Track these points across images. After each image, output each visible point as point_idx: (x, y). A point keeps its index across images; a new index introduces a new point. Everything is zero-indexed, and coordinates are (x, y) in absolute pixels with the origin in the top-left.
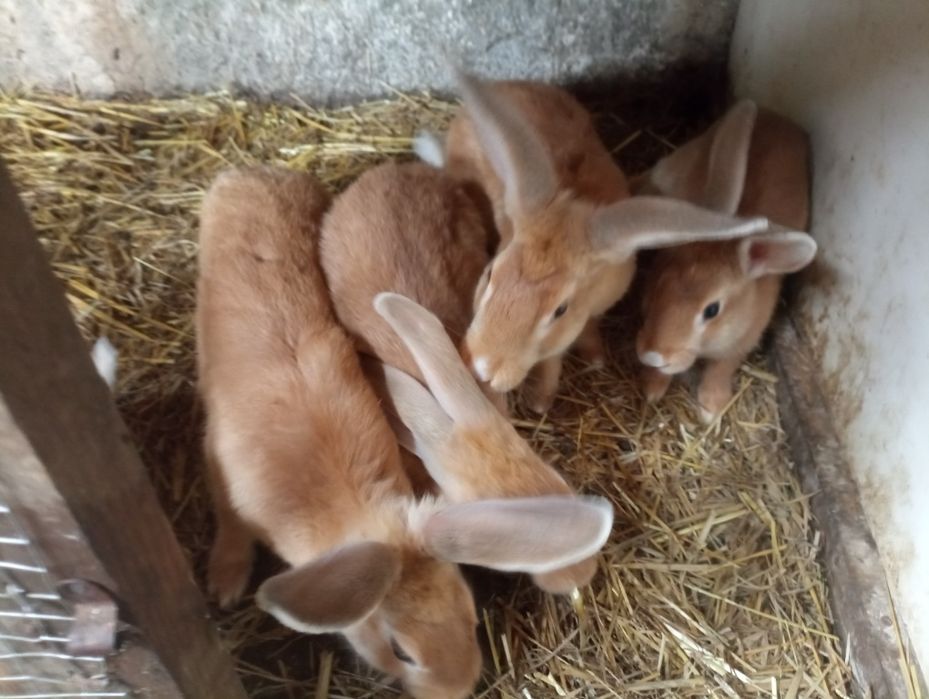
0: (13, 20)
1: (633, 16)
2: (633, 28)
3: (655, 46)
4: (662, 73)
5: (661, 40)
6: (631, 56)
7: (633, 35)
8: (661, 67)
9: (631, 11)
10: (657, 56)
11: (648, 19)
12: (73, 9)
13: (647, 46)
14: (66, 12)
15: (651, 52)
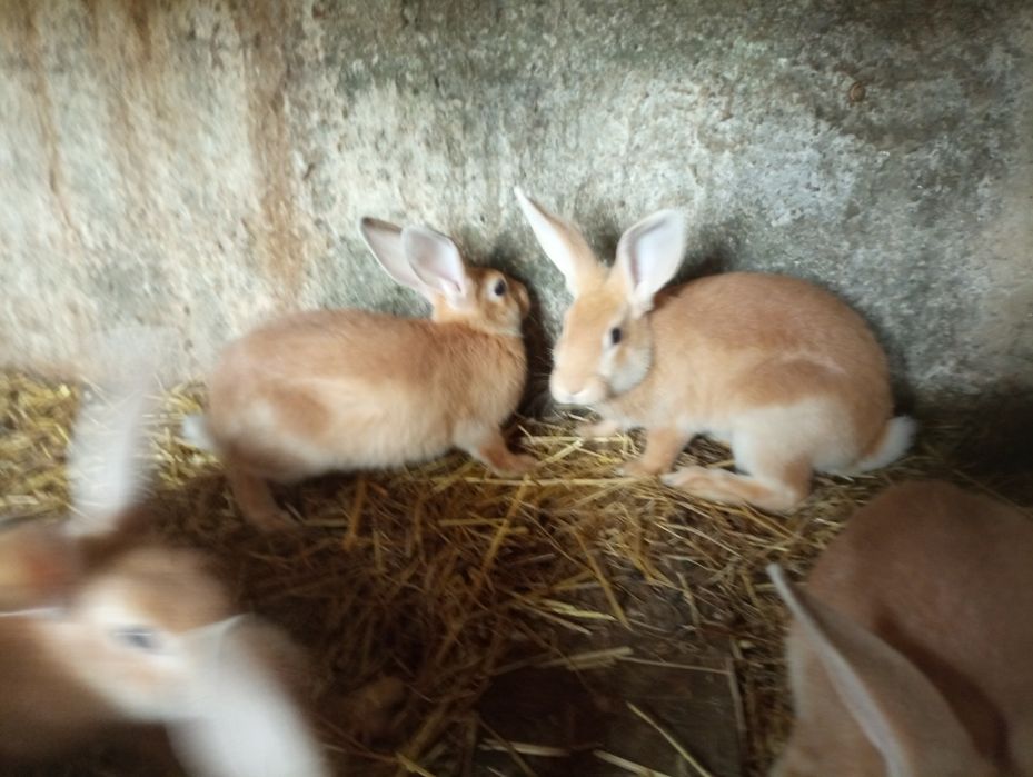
0: (187, 310)
1: (931, 326)
2: (930, 340)
3: (963, 363)
4: (976, 397)
5: (972, 357)
6: (929, 375)
7: (931, 349)
8: (974, 390)
9: (928, 320)
10: (967, 375)
11: (952, 330)
12: (251, 301)
13: (952, 363)
14: (243, 305)
15: (958, 371)
